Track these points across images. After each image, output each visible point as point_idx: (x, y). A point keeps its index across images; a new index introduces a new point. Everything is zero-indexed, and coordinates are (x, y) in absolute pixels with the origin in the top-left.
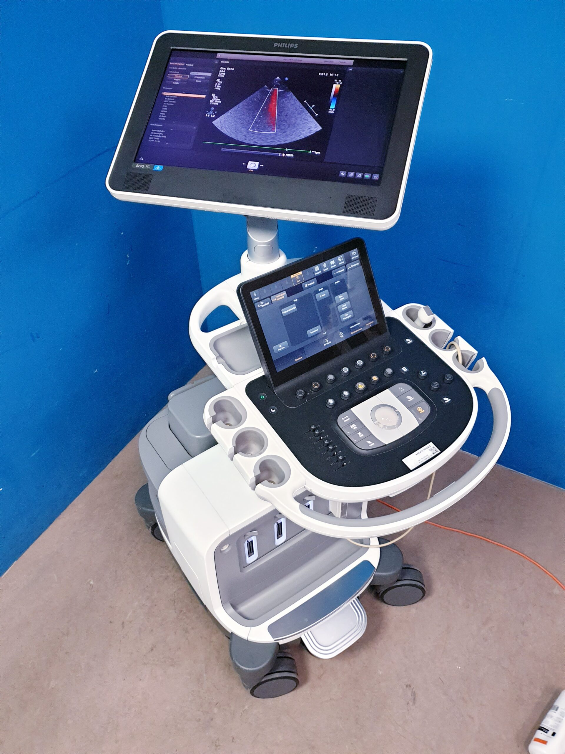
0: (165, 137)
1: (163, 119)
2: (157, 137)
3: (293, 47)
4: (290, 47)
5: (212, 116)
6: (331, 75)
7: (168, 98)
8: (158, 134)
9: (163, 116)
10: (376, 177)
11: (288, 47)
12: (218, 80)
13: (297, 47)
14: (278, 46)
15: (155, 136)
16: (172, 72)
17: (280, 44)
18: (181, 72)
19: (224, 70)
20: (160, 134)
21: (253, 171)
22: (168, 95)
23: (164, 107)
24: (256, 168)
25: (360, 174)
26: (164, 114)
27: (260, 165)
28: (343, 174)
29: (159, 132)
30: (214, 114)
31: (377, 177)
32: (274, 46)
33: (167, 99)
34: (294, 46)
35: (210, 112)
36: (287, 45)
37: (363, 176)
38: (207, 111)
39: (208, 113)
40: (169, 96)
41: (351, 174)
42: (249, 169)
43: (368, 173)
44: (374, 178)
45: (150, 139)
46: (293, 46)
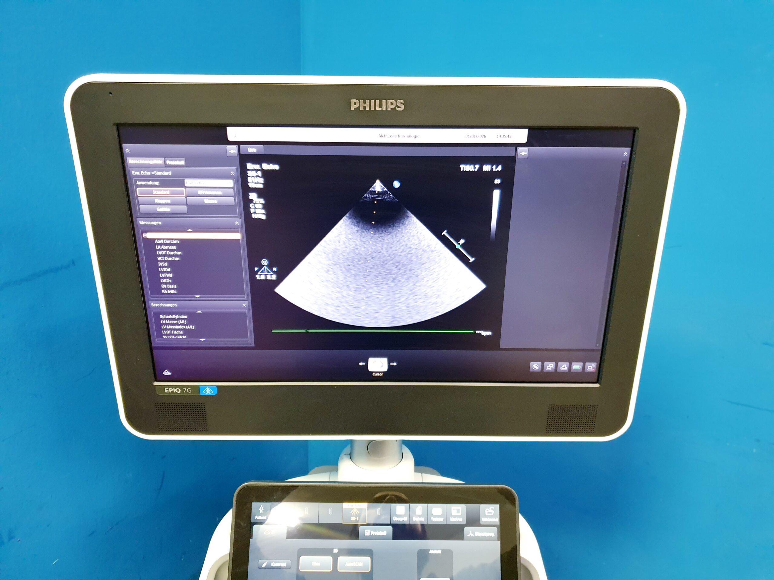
0: (193, 327)
1: (172, 292)
2: (177, 330)
3: (395, 108)
4: (389, 109)
5: (269, 278)
6: (487, 168)
7: (161, 244)
8: (176, 322)
9: (169, 286)
10: (591, 367)
11: (384, 109)
12: (253, 196)
13: (402, 108)
14: (362, 109)
15: (172, 327)
16: (143, 183)
17: (365, 102)
18: (165, 182)
19: (257, 170)
20: (180, 322)
21: (381, 375)
22: (158, 239)
23: (163, 267)
24: (385, 369)
25: (564, 365)
26: (170, 281)
27: (391, 364)
28: (535, 366)
29: (178, 319)
30: (271, 273)
31: (593, 368)
32: (352, 109)
33: (159, 247)
34: (397, 106)
35: (263, 268)
36: (381, 106)
37: (570, 367)
38: (256, 269)
39: (258, 271)
40: (161, 241)
41: (550, 366)
42: (372, 372)
43: (577, 361)
44: (589, 369)
45: (165, 335)
46: (393, 106)
